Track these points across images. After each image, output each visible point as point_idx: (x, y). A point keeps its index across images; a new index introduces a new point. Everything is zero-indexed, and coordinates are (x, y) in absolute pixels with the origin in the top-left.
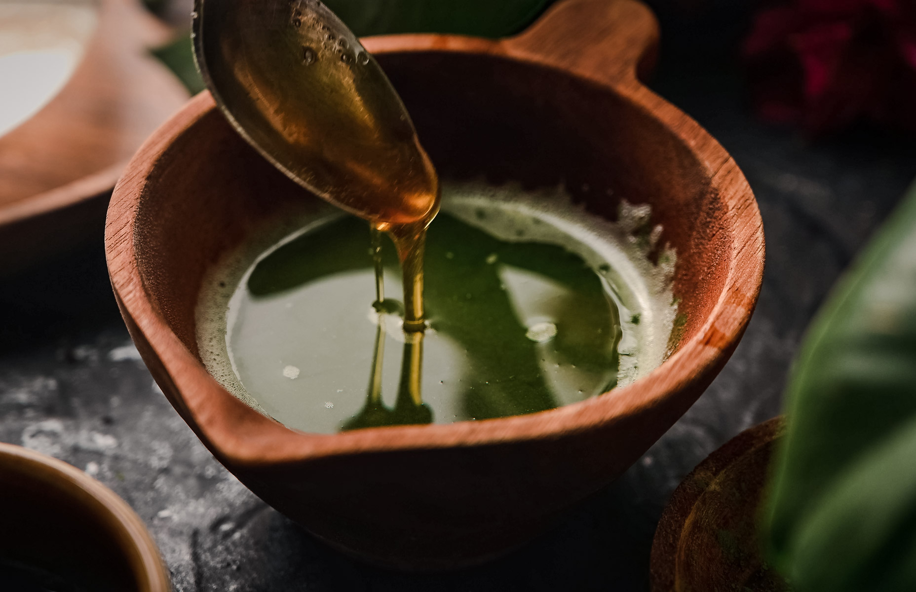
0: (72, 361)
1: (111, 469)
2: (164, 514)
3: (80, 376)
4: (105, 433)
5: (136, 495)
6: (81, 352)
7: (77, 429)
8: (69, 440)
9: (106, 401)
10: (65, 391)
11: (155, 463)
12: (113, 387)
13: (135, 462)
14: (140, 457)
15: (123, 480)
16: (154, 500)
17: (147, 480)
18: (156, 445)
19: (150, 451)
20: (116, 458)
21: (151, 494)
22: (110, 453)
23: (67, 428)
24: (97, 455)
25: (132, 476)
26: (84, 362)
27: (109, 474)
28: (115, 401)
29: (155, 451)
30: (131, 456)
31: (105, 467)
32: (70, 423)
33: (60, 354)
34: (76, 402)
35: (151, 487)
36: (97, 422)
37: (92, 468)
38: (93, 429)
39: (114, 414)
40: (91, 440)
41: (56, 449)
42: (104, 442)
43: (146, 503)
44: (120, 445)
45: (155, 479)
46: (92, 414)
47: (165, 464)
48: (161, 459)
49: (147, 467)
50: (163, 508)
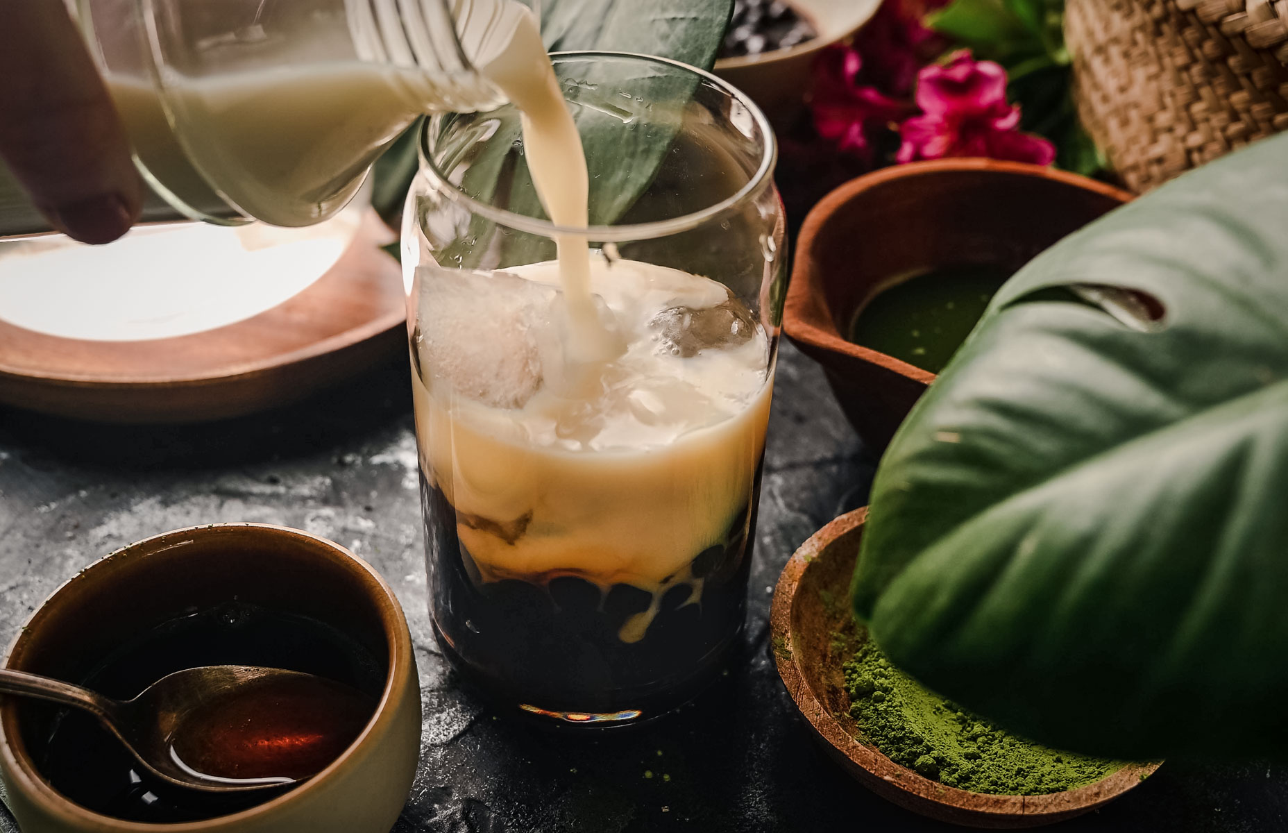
0: (342, 465)
1: (370, 544)
2: (409, 578)
3: (347, 476)
4: (365, 518)
5: (388, 564)
6: (349, 459)
7: (346, 514)
8: (340, 523)
9: (367, 494)
10: (336, 486)
11: (403, 540)
12: (372, 483)
13: (388, 539)
14: (392, 536)
15: (379, 552)
16: (402, 568)
17: (397, 553)
18: (404, 527)
19: (399, 531)
20: (374, 536)
21: (400, 563)
22: (370, 532)
23: (338, 514)
24: (361, 534)
25: (385, 550)
26: (352, 464)
27: (369, 548)
28: (374, 494)
29: (403, 531)
30: (385, 534)
31: (366, 543)
32: (340, 510)
33: (335, 460)
34: (345, 494)
35: (400, 559)
36: (361, 510)
37: (357, 544)
38: (359, 515)
39: (373, 505)
40: (356, 523)
41: (330, 530)
42: (365, 524)
43: (396, 570)
44: (377, 527)
45: (403, 552)
46: (357, 504)
47: (410, 541)
48: (407, 537)
49: (397, 543)
50: (408, 574)
